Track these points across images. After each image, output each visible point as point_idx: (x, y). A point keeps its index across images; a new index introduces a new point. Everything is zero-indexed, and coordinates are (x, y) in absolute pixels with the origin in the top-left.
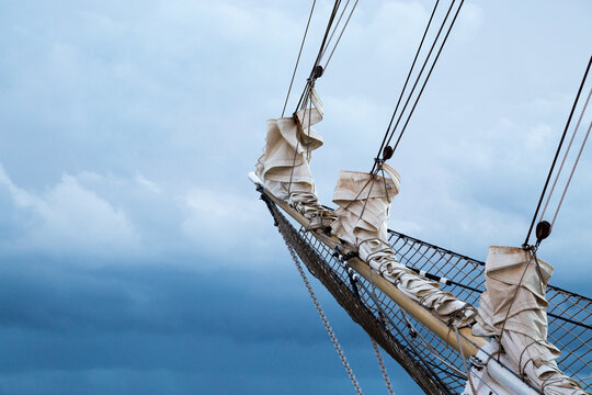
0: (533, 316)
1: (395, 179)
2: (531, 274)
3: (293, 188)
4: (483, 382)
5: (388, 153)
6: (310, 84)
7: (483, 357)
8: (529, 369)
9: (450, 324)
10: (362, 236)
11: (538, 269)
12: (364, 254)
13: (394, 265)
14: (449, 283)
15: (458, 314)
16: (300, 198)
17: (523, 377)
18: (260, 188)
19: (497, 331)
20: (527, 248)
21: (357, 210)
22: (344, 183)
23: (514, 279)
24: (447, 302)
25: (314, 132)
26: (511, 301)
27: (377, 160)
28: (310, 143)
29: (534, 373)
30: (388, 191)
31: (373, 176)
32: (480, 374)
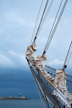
0: (63, 81)
1: (46, 57)
2: (63, 74)
3: (31, 58)
4: (55, 92)
5: (45, 52)
6: (34, 40)
7: (56, 88)
8: (62, 90)
9: (52, 82)
10: (40, 67)
11: (65, 73)
12: (40, 70)
13: (45, 72)
14: (54, 75)
15: (53, 80)
16: (32, 60)
17: (61, 91)
18: (26, 58)
19: (58, 83)
20: (63, 69)
21: (39, 62)
22: (37, 57)
23: (61, 75)
24: (52, 78)
25: (35, 48)
26: (60, 78)
27: (43, 54)
28: (34, 50)
29: (62, 91)
30: (45, 59)
31: (42, 56)
32: (55, 91)
